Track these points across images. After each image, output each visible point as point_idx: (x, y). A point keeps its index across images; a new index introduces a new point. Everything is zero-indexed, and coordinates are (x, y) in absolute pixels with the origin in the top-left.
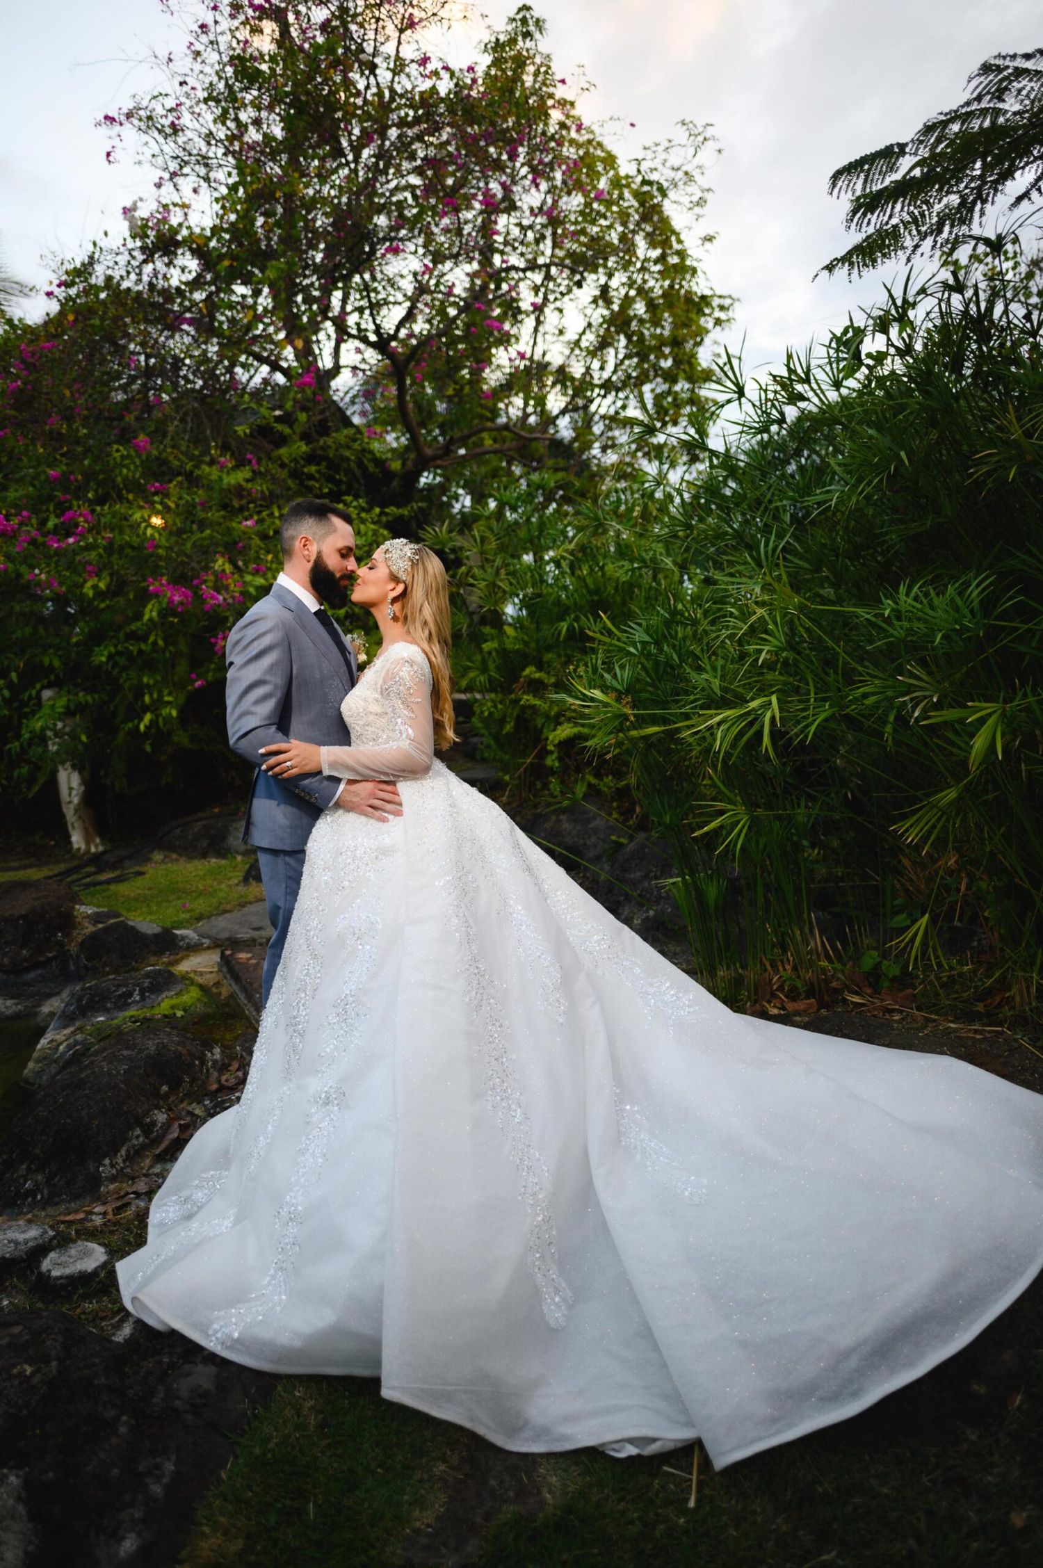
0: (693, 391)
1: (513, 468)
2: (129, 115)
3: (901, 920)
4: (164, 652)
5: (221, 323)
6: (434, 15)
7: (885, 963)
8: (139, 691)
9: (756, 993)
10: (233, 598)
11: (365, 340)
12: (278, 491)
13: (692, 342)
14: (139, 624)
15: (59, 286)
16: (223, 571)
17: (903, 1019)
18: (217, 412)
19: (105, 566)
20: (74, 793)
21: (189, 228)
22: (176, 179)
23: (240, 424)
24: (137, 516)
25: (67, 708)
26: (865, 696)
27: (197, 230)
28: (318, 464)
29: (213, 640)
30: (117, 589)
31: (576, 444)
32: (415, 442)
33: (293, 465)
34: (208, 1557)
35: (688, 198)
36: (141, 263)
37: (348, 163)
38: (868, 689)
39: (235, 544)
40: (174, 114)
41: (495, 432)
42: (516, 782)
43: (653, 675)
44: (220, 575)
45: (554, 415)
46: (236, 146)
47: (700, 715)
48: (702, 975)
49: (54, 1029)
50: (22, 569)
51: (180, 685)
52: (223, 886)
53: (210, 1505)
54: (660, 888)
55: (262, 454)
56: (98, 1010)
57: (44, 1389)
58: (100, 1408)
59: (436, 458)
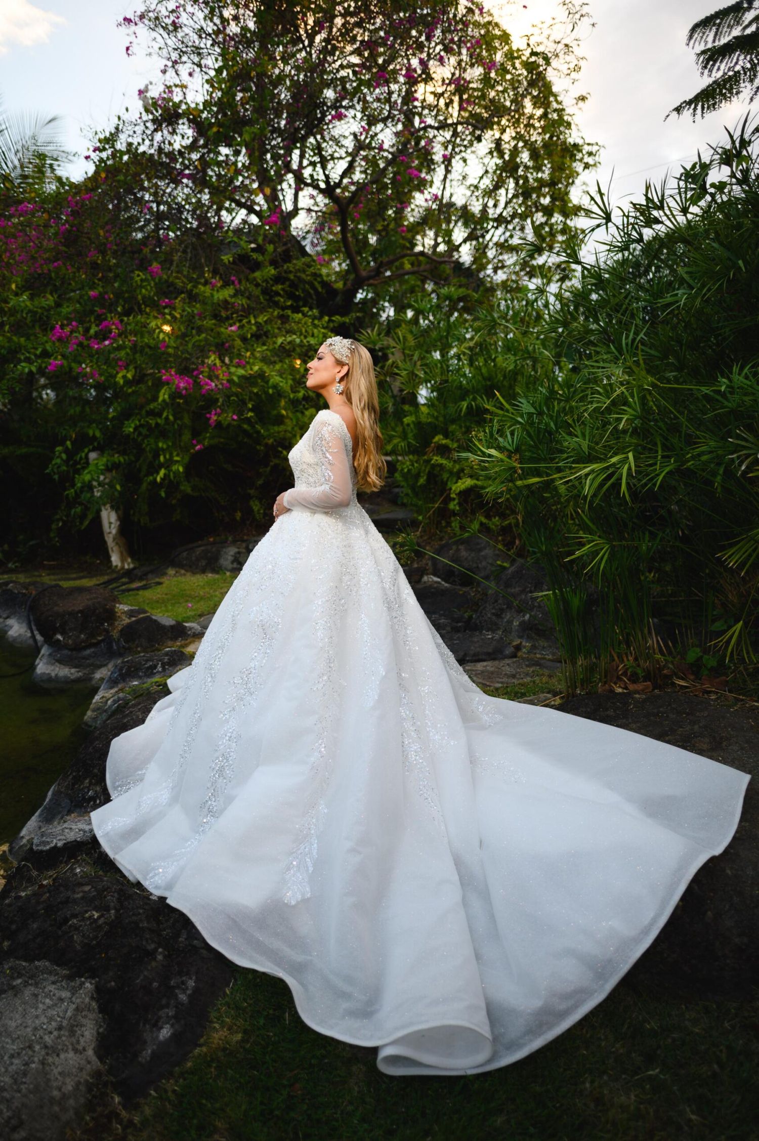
0: (565, 223)
1: (427, 285)
2: (142, 17)
3: (718, 626)
4: (173, 425)
5: (211, 177)
7: (706, 657)
8: (156, 455)
9: (606, 676)
10: (222, 384)
11: (316, 187)
12: (253, 306)
13: (565, 183)
14: (155, 404)
15: (94, 151)
16: (215, 364)
17: (718, 698)
18: (210, 245)
19: (131, 361)
20: (113, 526)
21: (186, 103)
22: (177, 67)
23: (226, 254)
24: (153, 324)
25: (107, 466)
26: (703, 453)
27: (193, 106)
28: (283, 284)
29: (208, 415)
30: (139, 379)
31: (474, 267)
32: (353, 266)
33: (264, 284)
34: (218, 1044)
35: (566, 66)
36: (153, 132)
37: (304, 47)
38: (704, 448)
39: (223, 344)
40: (175, 15)
41: (413, 258)
42: (427, 521)
43: (535, 439)
44: (213, 368)
45: (457, 243)
46: (220, 38)
47: (571, 468)
48: (566, 663)
49: (104, 689)
50: (73, 365)
51: (185, 449)
52: (217, 593)
53: (219, 1010)
54: (534, 599)
55: (242, 277)
56: (133, 677)
57: (106, 928)
58: (144, 943)
59: (369, 278)
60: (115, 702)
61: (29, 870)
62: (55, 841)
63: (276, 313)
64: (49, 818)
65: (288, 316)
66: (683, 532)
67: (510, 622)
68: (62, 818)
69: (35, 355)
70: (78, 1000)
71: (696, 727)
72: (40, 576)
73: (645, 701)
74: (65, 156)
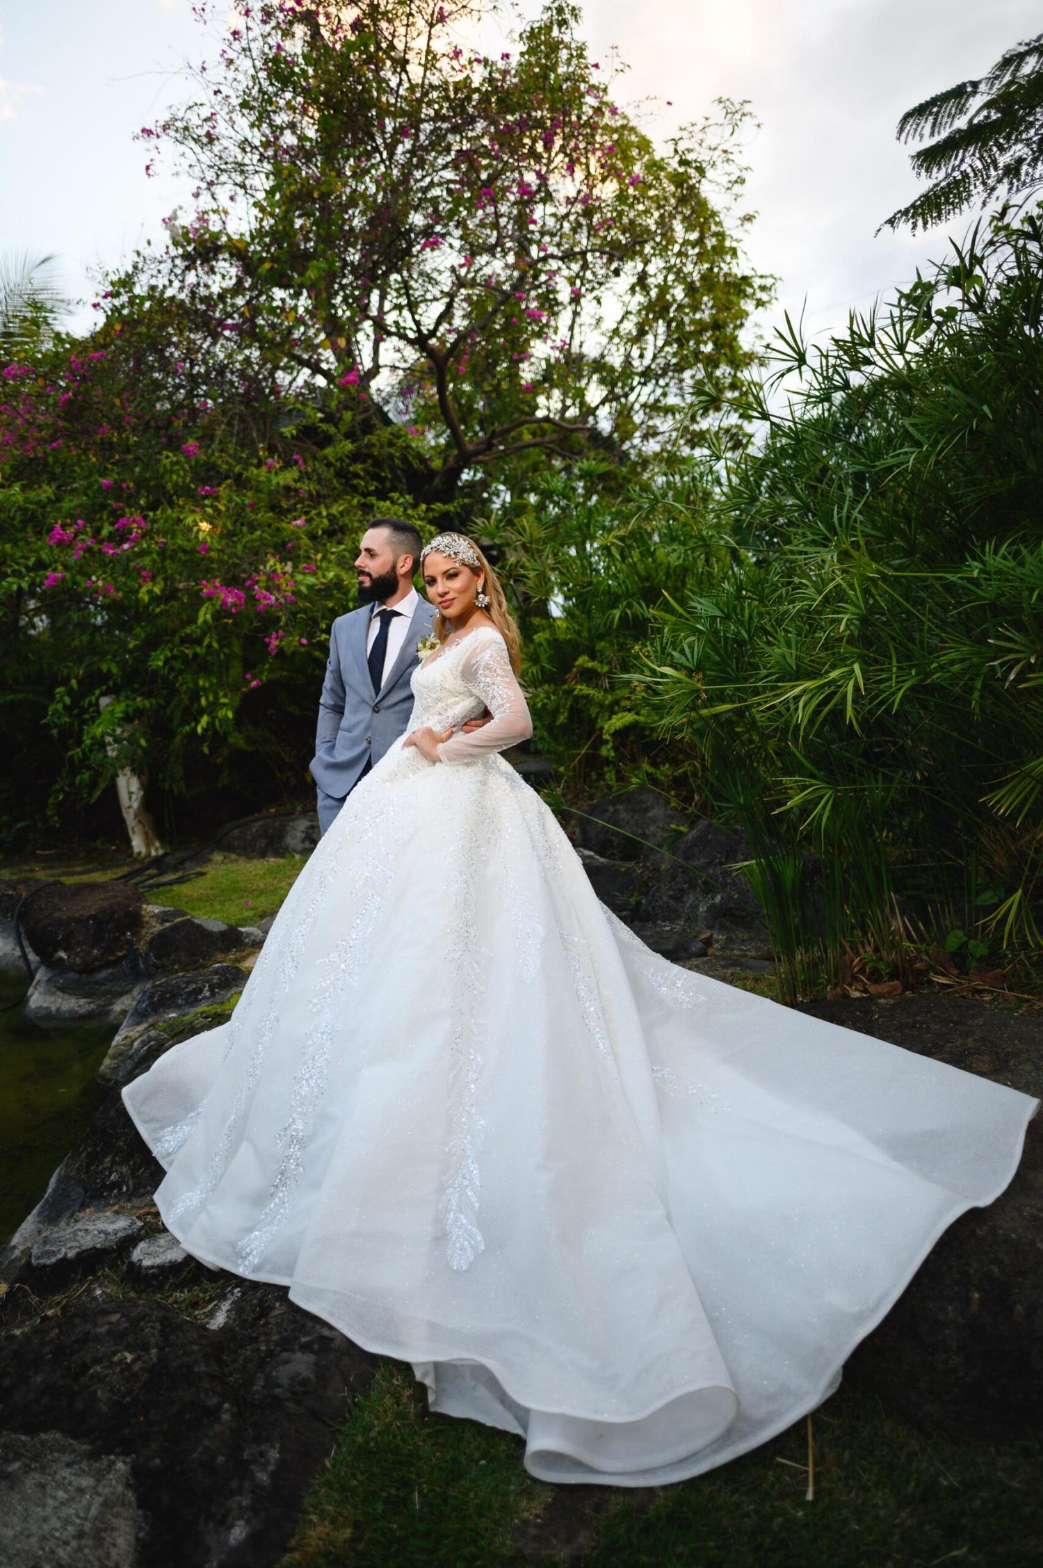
0: (735, 376)
1: (553, 462)
2: (166, 128)
3: (987, 898)
4: (218, 655)
5: (262, 327)
6: (464, 7)
7: (972, 942)
8: (195, 695)
9: (836, 976)
10: (285, 597)
11: (403, 337)
12: (324, 492)
13: (731, 326)
14: (193, 627)
15: (105, 297)
16: (275, 571)
17: (994, 1000)
18: (263, 415)
19: (159, 571)
20: (134, 797)
21: (228, 235)
22: (213, 189)
23: (286, 426)
24: (189, 520)
25: (126, 713)
26: (953, 662)
27: (236, 237)
28: (363, 462)
29: (267, 640)
30: (170, 595)
31: (616, 435)
32: (456, 438)
33: (338, 464)
34: (317, 1545)
35: (727, 178)
36: (183, 271)
37: (383, 161)
38: (953, 656)
39: (284, 544)
40: (210, 124)
41: (535, 425)
42: (571, 774)
43: (722, 651)
44: (272, 576)
45: (593, 405)
46: (270, 153)
47: (773, 688)
48: (780, 960)
49: (128, 1026)
50: (79, 578)
51: (235, 688)
52: (284, 884)
53: (316, 1493)
54: (727, 873)
55: (307, 455)
56: (169, 1007)
57: (145, 1377)
58: (202, 1396)
59: (477, 453)
60: (144, 1043)
61: (26, 1295)
62: (63, 1250)
63: (355, 501)
64: (52, 1217)
65: (372, 505)
66: (922, 775)
67: (694, 907)
68: (72, 1216)
69: (27, 567)
70: (107, 1490)
71: (970, 1040)
72: (32, 871)
73: (893, 1007)
74: (64, 305)
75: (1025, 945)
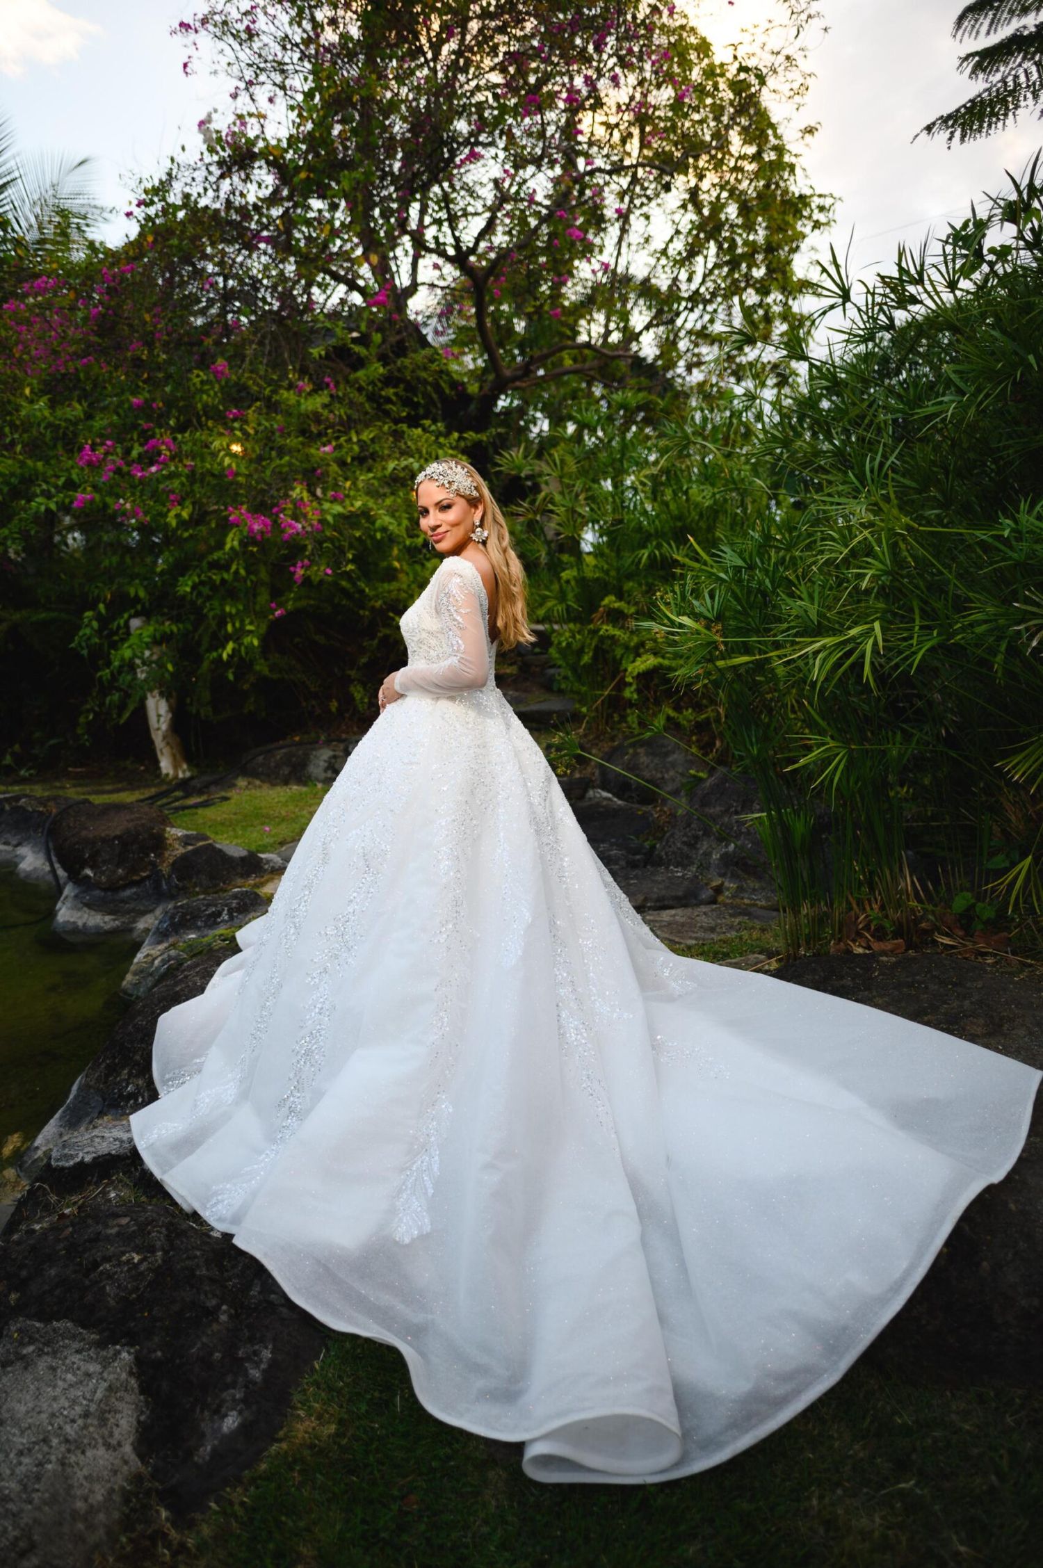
0: (786, 304)
1: (594, 389)
2: (204, 21)
3: (999, 861)
4: (245, 581)
5: (298, 240)
7: (980, 905)
8: (222, 623)
9: (840, 931)
10: (311, 526)
11: (442, 253)
12: (355, 417)
13: (787, 249)
14: (220, 553)
15: (138, 205)
16: (302, 498)
17: (996, 963)
18: (295, 334)
19: (187, 494)
20: (162, 719)
21: (265, 139)
22: (252, 89)
23: (317, 346)
24: (217, 443)
25: (154, 637)
26: (977, 623)
27: (273, 142)
28: (395, 386)
29: (292, 569)
30: (199, 519)
31: (660, 362)
32: (493, 363)
33: (370, 388)
34: (304, 1438)
35: (788, 86)
36: (218, 179)
37: (427, 61)
38: (978, 616)
39: (314, 470)
40: (249, 18)
41: (575, 351)
42: (593, 714)
43: (744, 602)
44: (299, 503)
45: (637, 330)
46: (312, 50)
47: (793, 643)
48: (785, 911)
49: (150, 945)
50: (108, 499)
51: (261, 615)
52: (305, 812)
53: (304, 1391)
54: (741, 823)
55: (340, 378)
56: (189, 928)
57: (151, 1276)
58: (202, 1297)
59: (515, 379)
60: (164, 962)
61: (45, 1193)
62: (81, 1155)
63: (386, 428)
64: (73, 1122)
65: (403, 432)
66: (947, 731)
67: (707, 854)
68: (91, 1122)
69: (56, 487)
70: (112, 1377)
71: (967, 1003)
72: (63, 788)
73: (895, 965)
74: (98, 212)
75: (1032, 910)
